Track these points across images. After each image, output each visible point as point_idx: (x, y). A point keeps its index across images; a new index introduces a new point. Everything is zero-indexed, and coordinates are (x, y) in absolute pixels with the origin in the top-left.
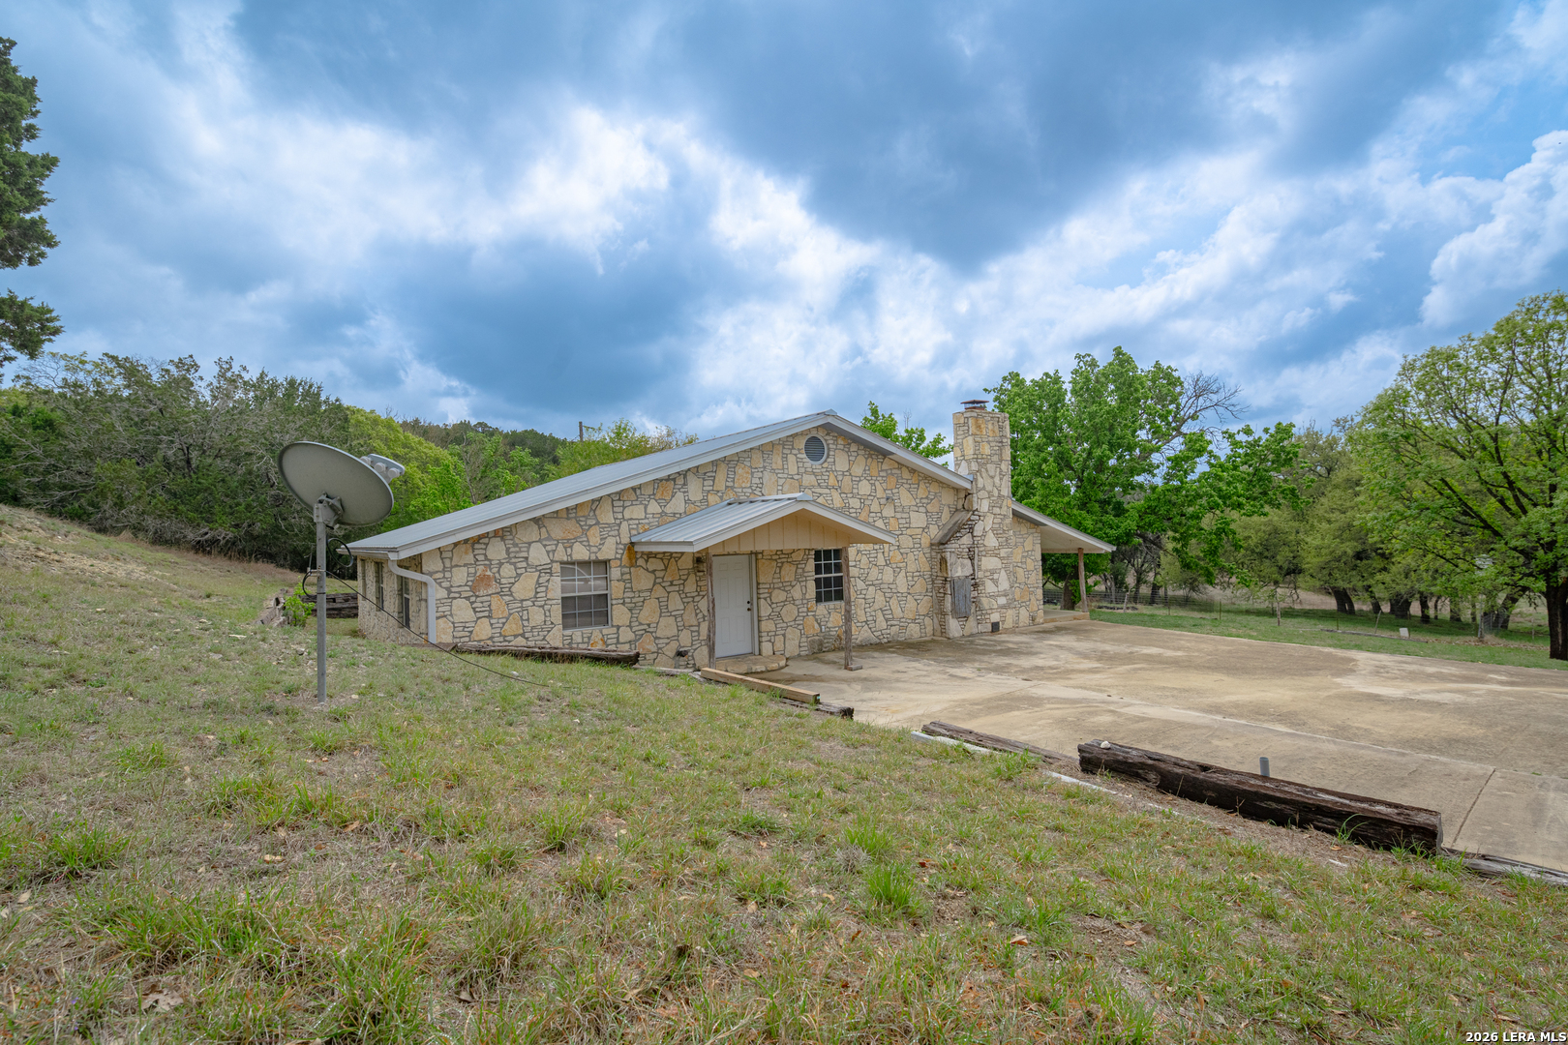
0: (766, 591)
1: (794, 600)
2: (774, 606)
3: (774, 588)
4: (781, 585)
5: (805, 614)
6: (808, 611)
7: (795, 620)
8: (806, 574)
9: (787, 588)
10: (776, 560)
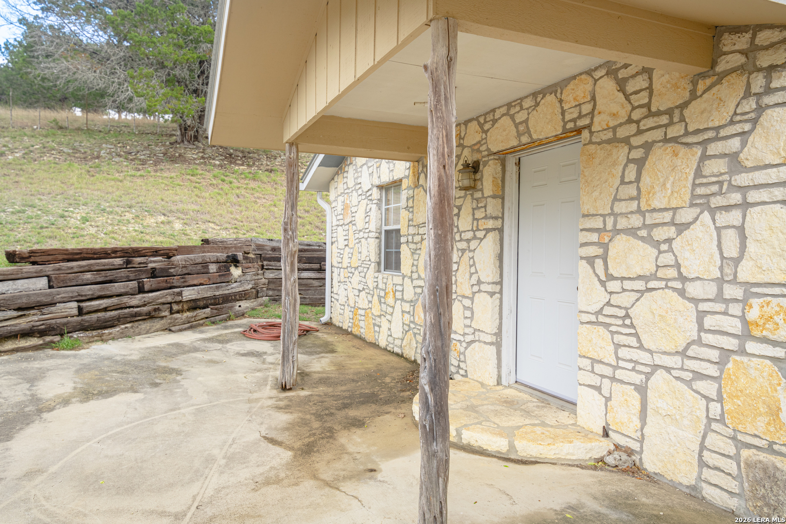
0: (594, 237)
1: (683, 279)
2: (613, 286)
3: (617, 232)
4: (636, 221)
5: (731, 343)
6: (747, 335)
7: (683, 354)
8: (742, 179)
9: (660, 234)
10: (626, 141)
